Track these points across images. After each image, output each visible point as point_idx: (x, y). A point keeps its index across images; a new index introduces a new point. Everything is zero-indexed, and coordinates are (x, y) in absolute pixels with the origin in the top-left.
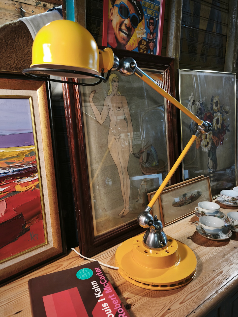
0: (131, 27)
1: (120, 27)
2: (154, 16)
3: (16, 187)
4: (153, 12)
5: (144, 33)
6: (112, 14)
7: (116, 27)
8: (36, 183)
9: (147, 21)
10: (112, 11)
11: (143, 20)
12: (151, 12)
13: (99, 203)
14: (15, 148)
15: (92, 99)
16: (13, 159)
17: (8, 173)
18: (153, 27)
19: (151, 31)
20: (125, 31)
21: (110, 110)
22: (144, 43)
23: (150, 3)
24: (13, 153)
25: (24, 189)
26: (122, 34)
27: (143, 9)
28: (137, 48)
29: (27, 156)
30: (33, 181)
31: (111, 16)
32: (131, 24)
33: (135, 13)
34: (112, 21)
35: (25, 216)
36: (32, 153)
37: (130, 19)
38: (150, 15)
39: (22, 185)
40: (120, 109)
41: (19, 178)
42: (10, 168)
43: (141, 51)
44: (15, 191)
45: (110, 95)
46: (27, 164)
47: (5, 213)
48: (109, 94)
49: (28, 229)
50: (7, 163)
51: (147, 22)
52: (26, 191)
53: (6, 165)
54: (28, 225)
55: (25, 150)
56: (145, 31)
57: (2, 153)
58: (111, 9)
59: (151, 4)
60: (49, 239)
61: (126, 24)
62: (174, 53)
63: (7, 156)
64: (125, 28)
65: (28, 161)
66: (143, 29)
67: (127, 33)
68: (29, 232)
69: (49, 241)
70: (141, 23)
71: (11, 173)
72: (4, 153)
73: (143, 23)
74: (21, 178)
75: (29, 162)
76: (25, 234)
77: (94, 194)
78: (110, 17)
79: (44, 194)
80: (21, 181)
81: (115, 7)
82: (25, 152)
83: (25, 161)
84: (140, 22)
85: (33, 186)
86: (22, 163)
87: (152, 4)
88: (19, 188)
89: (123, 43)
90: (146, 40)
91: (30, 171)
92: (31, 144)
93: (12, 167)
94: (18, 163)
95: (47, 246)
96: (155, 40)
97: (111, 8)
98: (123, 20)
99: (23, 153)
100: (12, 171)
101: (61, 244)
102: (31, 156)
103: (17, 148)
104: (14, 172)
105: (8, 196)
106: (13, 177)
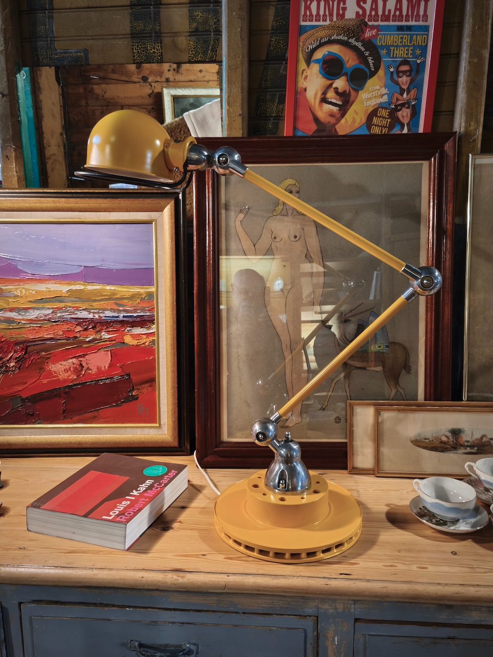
0: (350, 90)
1: (323, 96)
2: (411, 56)
3: (125, 338)
4: (408, 50)
5: (383, 95)
6: (306, 77)
7: (315, 98)
8: (151, 338)
9: (392, 70)
10: (307, 72)
11: (381, 72)
12: (401, 52)
13: (236, 389)
14: (129, 287)
15: (240, 222)
16: (125, 301)
17: (117, 317)
18: (409, 78)
19: (401, 88)
20: (334, 101)
21: (275, 240)
22: (384, 113)
23: (398, 35)
24: (125, 292)
25: (135, 342)
26: (327, 107)
27: (379, 50)
28: (365, 126)
29: (142, 299)
30: (148, 335)
31: (304, 82)
32: (349, 85)
33: (360, 63)
34: (305, 90)
35: (134, 378)
36: (150, 295)
37: (347, 77)
38: (401, 57)
39: (134, 336)
40: (297, 239)
41: (130, 327)
42: (120, 311)
43: (376, 130)
44: (124, 343)
45: (277, 215)
46: (143, 310)
47: (109, 367)
48: (275, 214)
49: (136, 398)
50: (116, 304)
51: (392, 73)
52: (137, 345)
53: (116, 307)
54: (136, 392)
55: (142, 291)
56: (384, 91)
57: (113, 291)
58: (304, 70)
59: (400, 36)
60: (162, 421)
61: (336, 89)
62: (462, 120)
63: (118, 296)
64: (335, 95)
65: (144, 306)
66: (381, 87)
67: (340, 103)
68: (136, 401)
69: (162, 423)
70: (375, 78)
71: (121, 318)
72: (115, 292)
73: (379, 76)
74: (133, 327)
75: (145, 308)
76: (131, 402)
77: (229, 373)
78: (302, 83)
79: (160, 356)
80: (133, 331)
81: (312, 64)
82: (141, 294)
83: (140, 306)
84: (371, 76)
85: (146, 341)
86: (136, 308)
87: (404, 36)
88: (128, 340)
89: (329, 122)
90: (388, 106)
91: (144, 321)
92: (150, 283)
93: (123, 310)
94: (130, 307)
95: (157, 430)
96: (413, 103)
97: (303, 68)
98: (330, 82)
99: (139, 294)
100: (122, 315)
101: (176, 435)
102: (149, 301)
103: (132, 287)
104: (124, 317)
105: (114, 346)
106: (123, 323)
